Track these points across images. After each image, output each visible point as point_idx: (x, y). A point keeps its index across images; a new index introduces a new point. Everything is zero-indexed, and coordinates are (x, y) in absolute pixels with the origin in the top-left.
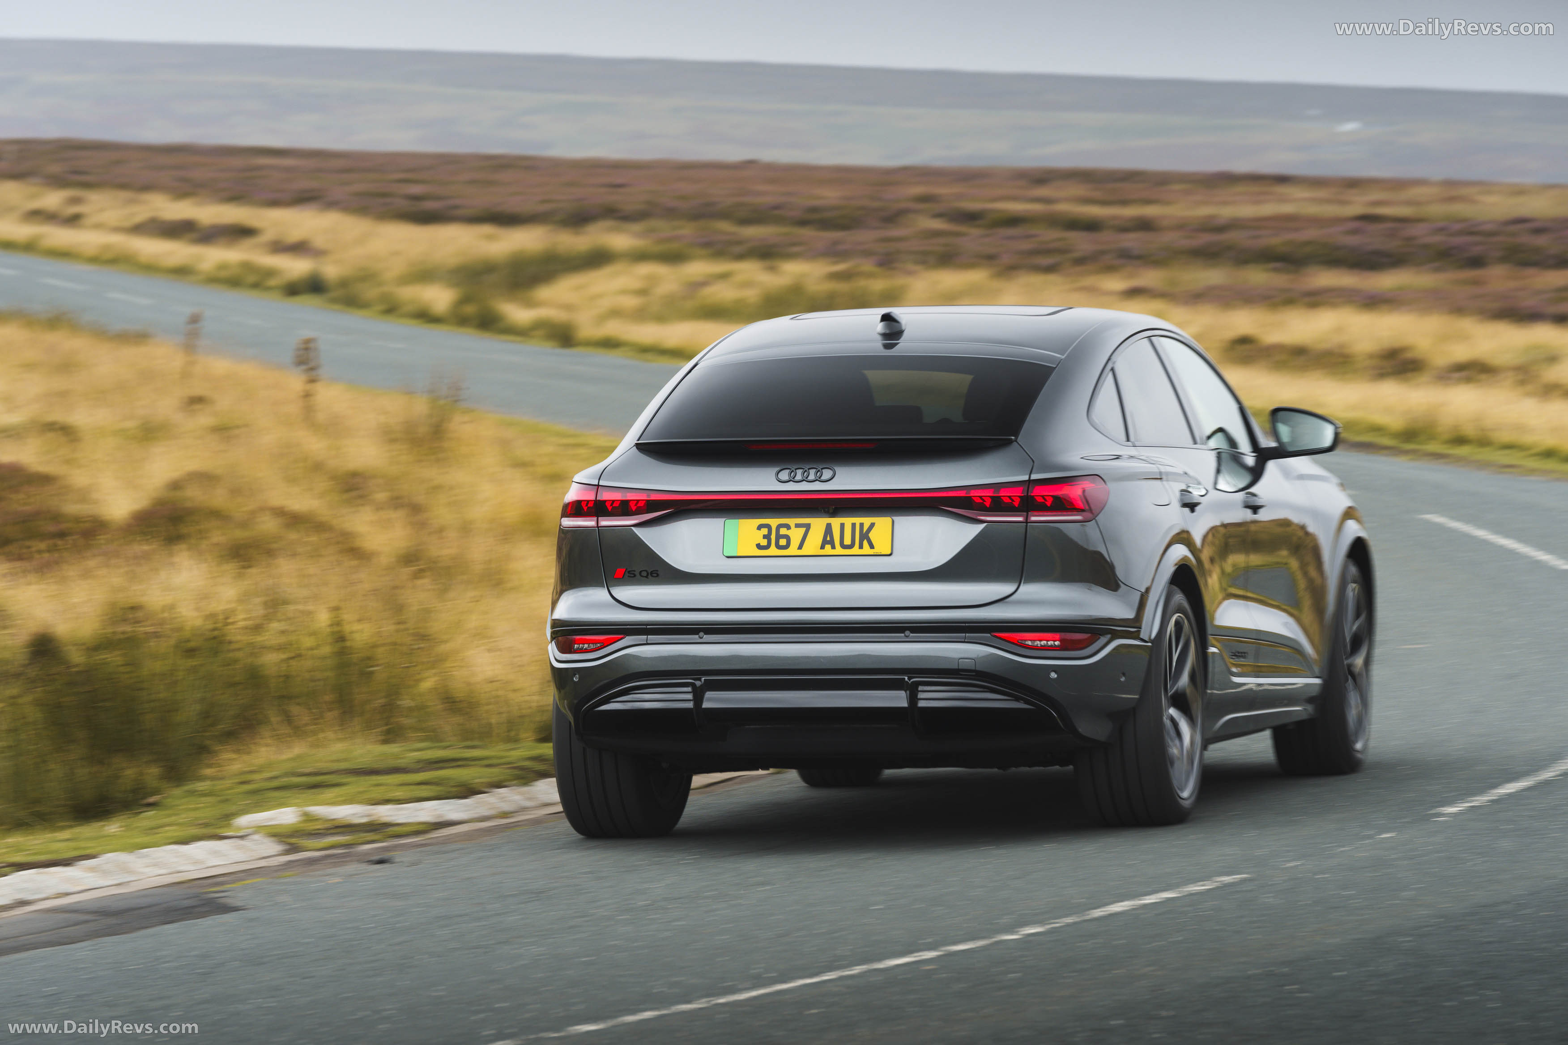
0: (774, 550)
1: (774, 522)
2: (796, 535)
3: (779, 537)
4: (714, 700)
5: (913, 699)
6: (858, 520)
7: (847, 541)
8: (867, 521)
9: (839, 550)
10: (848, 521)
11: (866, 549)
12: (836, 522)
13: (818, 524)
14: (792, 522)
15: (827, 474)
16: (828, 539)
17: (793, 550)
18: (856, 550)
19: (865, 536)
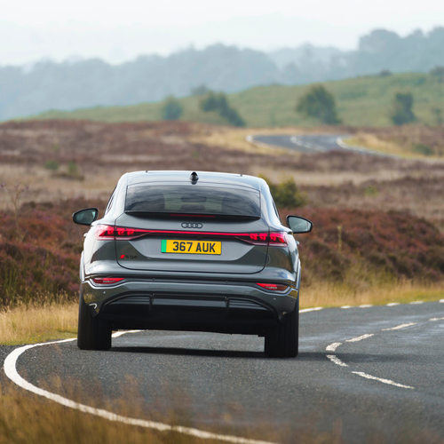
0: (179, 251)
1: (179, 241)
2: (187, 246)
3: (181, 246)
4: (157, 302)
5: (228, 304)
6: (209, 242)
7: (206, 249)
8: (212, 243)
9: (202, 252)
10: (206, 242)
11: (212, 252)
12: (201, 243)
13: (195, 243)
14: (186, 242)
15: (200, 226)
16: (198, 248)
17: (186, 251)
18: (208, 252)
19: (212, 248)
